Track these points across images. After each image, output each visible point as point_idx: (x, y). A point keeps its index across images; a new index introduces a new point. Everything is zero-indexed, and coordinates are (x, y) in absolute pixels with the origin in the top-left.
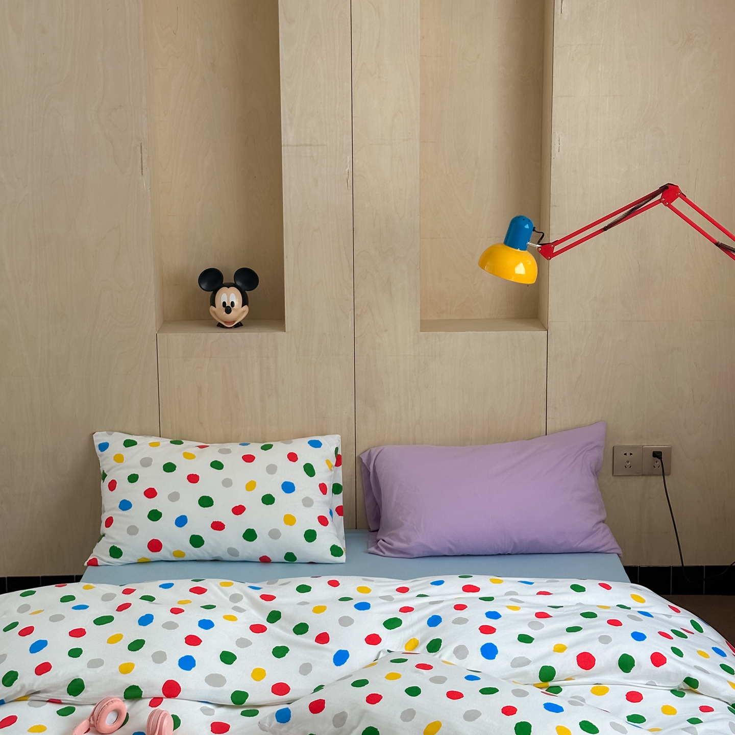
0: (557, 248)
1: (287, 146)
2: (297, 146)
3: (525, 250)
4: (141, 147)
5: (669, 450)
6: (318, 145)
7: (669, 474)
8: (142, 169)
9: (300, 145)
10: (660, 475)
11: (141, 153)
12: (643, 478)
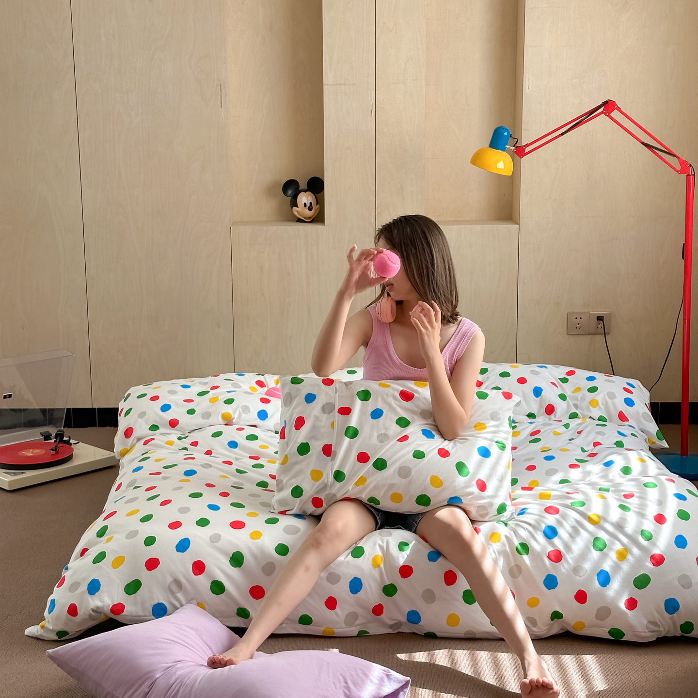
0: (527, 150)
1: (328, 85)
2: (334, 85)
3: (504, 151)
4: (221, 86)
5: (610, 315)
6: (350, 84)
7: (608, 334)
8: (221, 103)
9: (337, 84)
10: (602, 334)
11: (221, 91)
12: (590, 336)
